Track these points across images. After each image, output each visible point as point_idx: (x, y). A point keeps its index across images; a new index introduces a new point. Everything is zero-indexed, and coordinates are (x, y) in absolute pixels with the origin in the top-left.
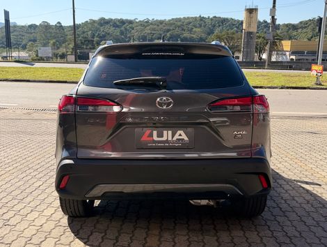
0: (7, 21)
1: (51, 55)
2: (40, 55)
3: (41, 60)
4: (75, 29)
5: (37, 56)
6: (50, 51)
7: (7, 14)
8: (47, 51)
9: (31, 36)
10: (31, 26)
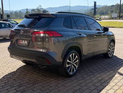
0: (95, 5)
1: (116, 17)
2: (112, 17)
3: (113, 18)
4: (120, 6)
5: (111, 17)
6: (117, 15)
7: (95, 3)
8: (115, 15)
9: (112, 9)
10: (112, 6)
